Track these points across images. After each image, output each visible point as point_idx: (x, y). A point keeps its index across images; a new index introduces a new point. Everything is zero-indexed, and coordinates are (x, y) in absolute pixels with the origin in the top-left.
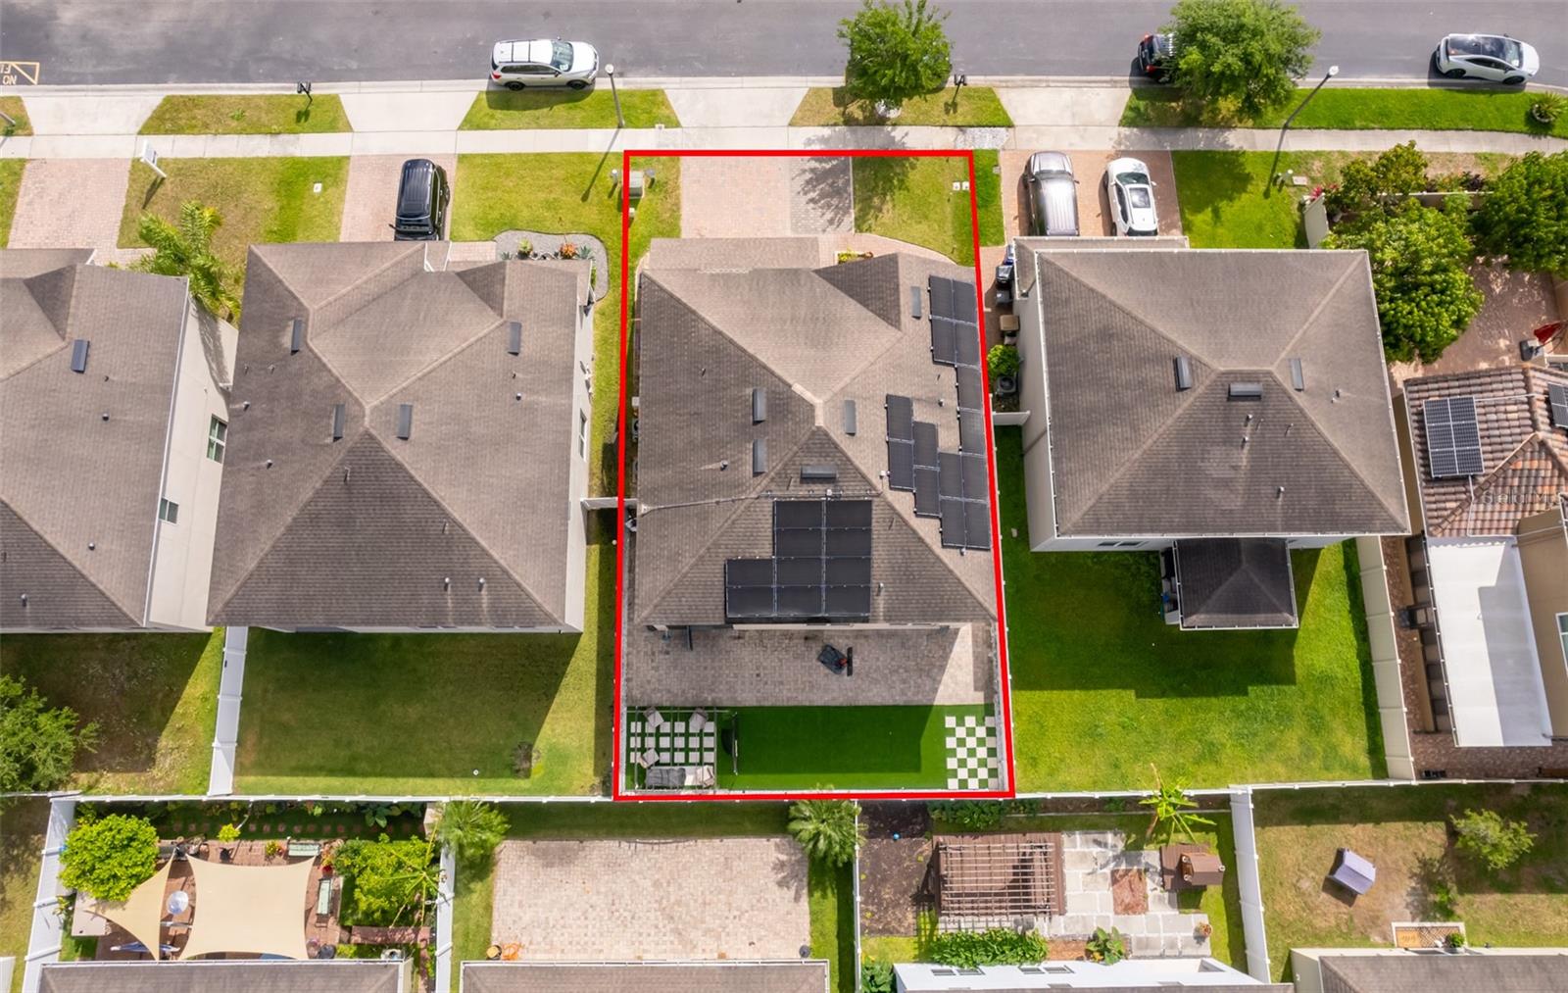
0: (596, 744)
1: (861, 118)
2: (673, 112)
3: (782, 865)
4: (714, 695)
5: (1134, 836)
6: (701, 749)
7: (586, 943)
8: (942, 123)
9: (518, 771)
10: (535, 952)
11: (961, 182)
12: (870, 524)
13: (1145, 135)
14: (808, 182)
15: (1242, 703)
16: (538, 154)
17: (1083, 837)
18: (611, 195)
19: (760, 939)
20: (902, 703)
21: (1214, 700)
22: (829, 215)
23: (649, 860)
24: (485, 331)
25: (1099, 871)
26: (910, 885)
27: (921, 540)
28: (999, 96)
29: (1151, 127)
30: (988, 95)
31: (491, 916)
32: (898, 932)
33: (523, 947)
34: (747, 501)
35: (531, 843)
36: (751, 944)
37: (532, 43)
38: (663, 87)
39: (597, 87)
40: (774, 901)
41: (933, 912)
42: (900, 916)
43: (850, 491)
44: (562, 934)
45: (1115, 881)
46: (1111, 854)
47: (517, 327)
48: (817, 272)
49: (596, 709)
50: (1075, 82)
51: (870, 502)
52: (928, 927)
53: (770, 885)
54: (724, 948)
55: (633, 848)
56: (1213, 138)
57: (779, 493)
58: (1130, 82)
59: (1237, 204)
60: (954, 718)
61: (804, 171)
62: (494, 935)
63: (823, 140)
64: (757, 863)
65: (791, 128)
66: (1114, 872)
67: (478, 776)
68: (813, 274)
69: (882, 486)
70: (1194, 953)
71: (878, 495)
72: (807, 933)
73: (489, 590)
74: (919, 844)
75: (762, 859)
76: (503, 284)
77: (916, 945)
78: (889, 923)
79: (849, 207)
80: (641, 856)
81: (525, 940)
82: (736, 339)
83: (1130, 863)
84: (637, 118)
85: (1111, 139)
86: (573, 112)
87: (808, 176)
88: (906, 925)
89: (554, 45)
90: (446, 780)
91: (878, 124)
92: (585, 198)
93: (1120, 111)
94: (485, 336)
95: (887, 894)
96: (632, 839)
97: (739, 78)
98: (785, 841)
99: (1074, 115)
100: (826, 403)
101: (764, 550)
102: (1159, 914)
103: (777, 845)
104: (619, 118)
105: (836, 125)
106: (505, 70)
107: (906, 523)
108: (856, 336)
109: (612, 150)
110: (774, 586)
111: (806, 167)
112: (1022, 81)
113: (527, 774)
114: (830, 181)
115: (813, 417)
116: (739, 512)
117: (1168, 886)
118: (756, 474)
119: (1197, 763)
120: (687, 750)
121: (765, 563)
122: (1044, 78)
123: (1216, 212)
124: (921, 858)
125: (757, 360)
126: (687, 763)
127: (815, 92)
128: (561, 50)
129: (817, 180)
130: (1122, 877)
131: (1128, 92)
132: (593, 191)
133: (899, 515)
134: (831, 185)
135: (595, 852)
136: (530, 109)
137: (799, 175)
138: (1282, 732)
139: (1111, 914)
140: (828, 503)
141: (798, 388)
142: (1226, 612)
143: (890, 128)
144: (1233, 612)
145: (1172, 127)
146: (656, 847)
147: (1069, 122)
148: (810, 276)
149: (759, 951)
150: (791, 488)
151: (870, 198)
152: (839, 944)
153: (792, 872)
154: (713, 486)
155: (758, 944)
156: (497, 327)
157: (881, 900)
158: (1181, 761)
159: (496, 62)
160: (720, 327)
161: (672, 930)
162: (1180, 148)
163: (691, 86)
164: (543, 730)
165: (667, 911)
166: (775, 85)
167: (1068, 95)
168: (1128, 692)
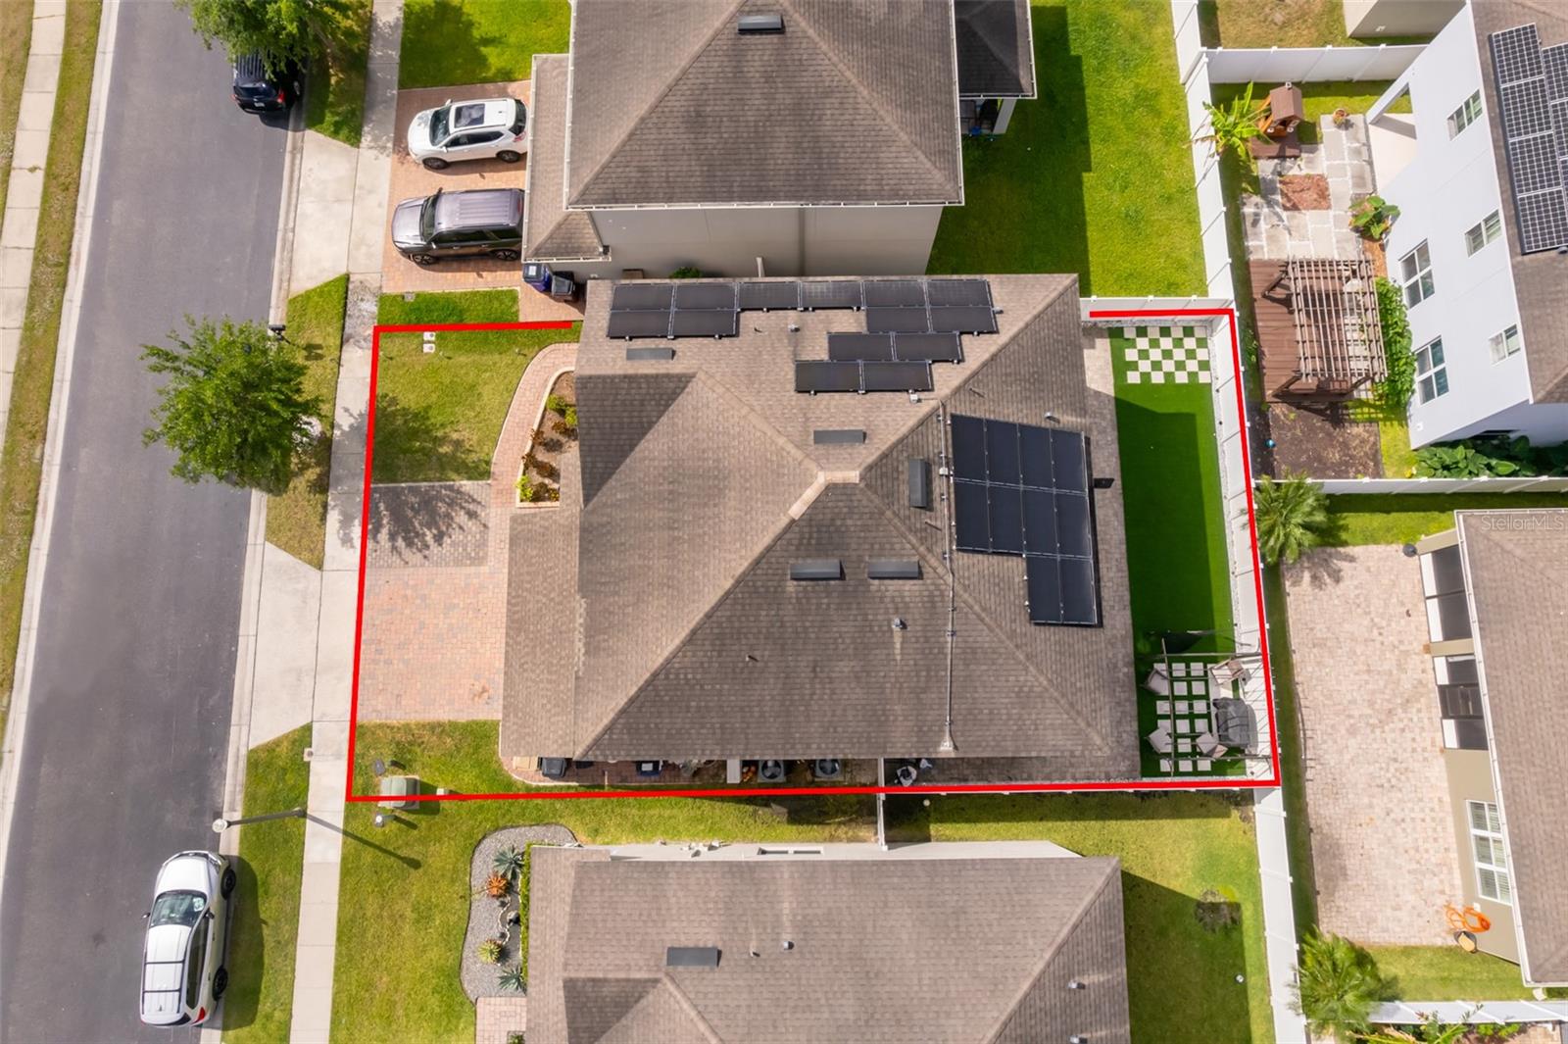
0: (1189, 817)
1: (318, 470)
2: (286, 736)
3: (1315, 578)
4: (1120, 664)
5: (1244, 185)
6: (1189, 679)
7: (1433, 819)
8: (335, 364)
9: (1234, 921)
10: (1452, 886)
11: (423, 342)
12: (979, 420)
13: (374, 118)
14: (410, 544)
15: (1089, 64)
16: (339, 939)
17: (1250, 237)
18: (412, 826)
19: (1402, 604)
20: (1116, 433)
21: (1088, 92)
22: (461, 518)
23: (1325, 742)
24: (686, 1006)
25: (1286, 222)
26: (1322, 429)
27: (994, 357)
28: (302, 292)
29: (363, 110)
30: (300, 304)
31: (1417, 948)
32: (1375, 444)
33: (1449, 903)
34: (958, 588)
35: (1319, 898)
36: (1408, 614)
37: (149, 959)
38: (243, 752)
39: (235, 852)
40: (1356, 587)
41: (1350, 404)
42: (1357, 442)
43: (940, 442)
44: (1427, 851)
45: (1295, 208)
46: (1266, 210)
47: (676, 955)
48: (587, 499)
49: (1147, 818)
50: (289, 197)
51: (953, 417)
52: (1366, 410)
53: (1339, 593)
54: (1418, 647)
55: (1312, 763)
56: (383, 37)
57: (947, 542)
58: (296, 130)
59: (476, 18)
60: (1129, 373)
61: (394, 548)
62: (1439, 942)
63: (346, 522)
64: (1316, 607)
65: (326, 566)
66: (1285, 208)
67: (1244, 975)
68: (590, 506)
69: (929, 402)
70: (1363, 130)
71: (944, 406)
72: (1389, 548)
73: (1082, 973)
74: (1276, 418)
75: (1310, 602)
76: (605, 980)
77: (1388, 423)
78: (1366, 454)
79: (451, 488)
80: (1321, 752)
81: (1441, 901)
82: (707, 608)
83: (1273, 191)
84: (293, 787)
85: (376, 159)
86: (273, 888)
87: (400, 543)
88: (1366, 435)
89: (157, 923)
90: (1252, 1021)
91: (330, 447)
92: (415, 864)
93: (337, 145)
94: (695, 1006)
95: (1334, 455)
96: (1302, 764)
97: (241, 640)
98: (1288, 575)
99: (338, 201)
100: (822, 469)
101: (1015, 569)
102: (1325, 164)
103: (1294, 584)
104: (292, 815)
105: (325, 506)
106: (192, 1002)
107: (975, 374)
108: (701, 435)
109: (341, 825)
110: (1059, 557)
111: (388, 545)
112: (282, 261)
113: (1236, 907)
114: (410, 513)
115: (845, 486)
116: (971, 601)
117: (1295, 152)
118: (920, 576)
119: (1158, 114)
120: (1190, 697)
121: (1032, 567)
122: (280, 235)
123: (487, 42)
124: (1292, 416)
125: (744, 574)
126: (1206, 697)
127: (273, 533)
128: (165, 912)
129: (407, 531)
130: (1289, 200)
131: (310, 134)
132: (404, 852)
133: (966, 382)
134: (417, 512)
135: (1322, 812)
136: (261, 956)
137: (400, 554)
138: (1119, 26)
139: (1331, 213)
140: (956, 475)
141: (797, 510)
142: (1016, 47)
143: (337, 432)
144: (1016, 40)
145: (365, 85)
146: (1309, 733)
147: (348, 207)
148: (593, 511)
149: (1416, 605)
150: (939, 524)
151: (440, 457)
152: (1397, 511)
153: (1322, 566)
154: (927, 642)
155: (1409, 606)
156: (678, 986)
157: (1341, 463)
158: (1158, 130)
159: (177, 1017)
160: (683, 634)
161: (1405, 711)
162: (396, 78)
163: (246, 709)
164: (1178, 890)
165: (1383, 717)
166: (255, 589)
167: (307, 206)
168: (1085, 180)
